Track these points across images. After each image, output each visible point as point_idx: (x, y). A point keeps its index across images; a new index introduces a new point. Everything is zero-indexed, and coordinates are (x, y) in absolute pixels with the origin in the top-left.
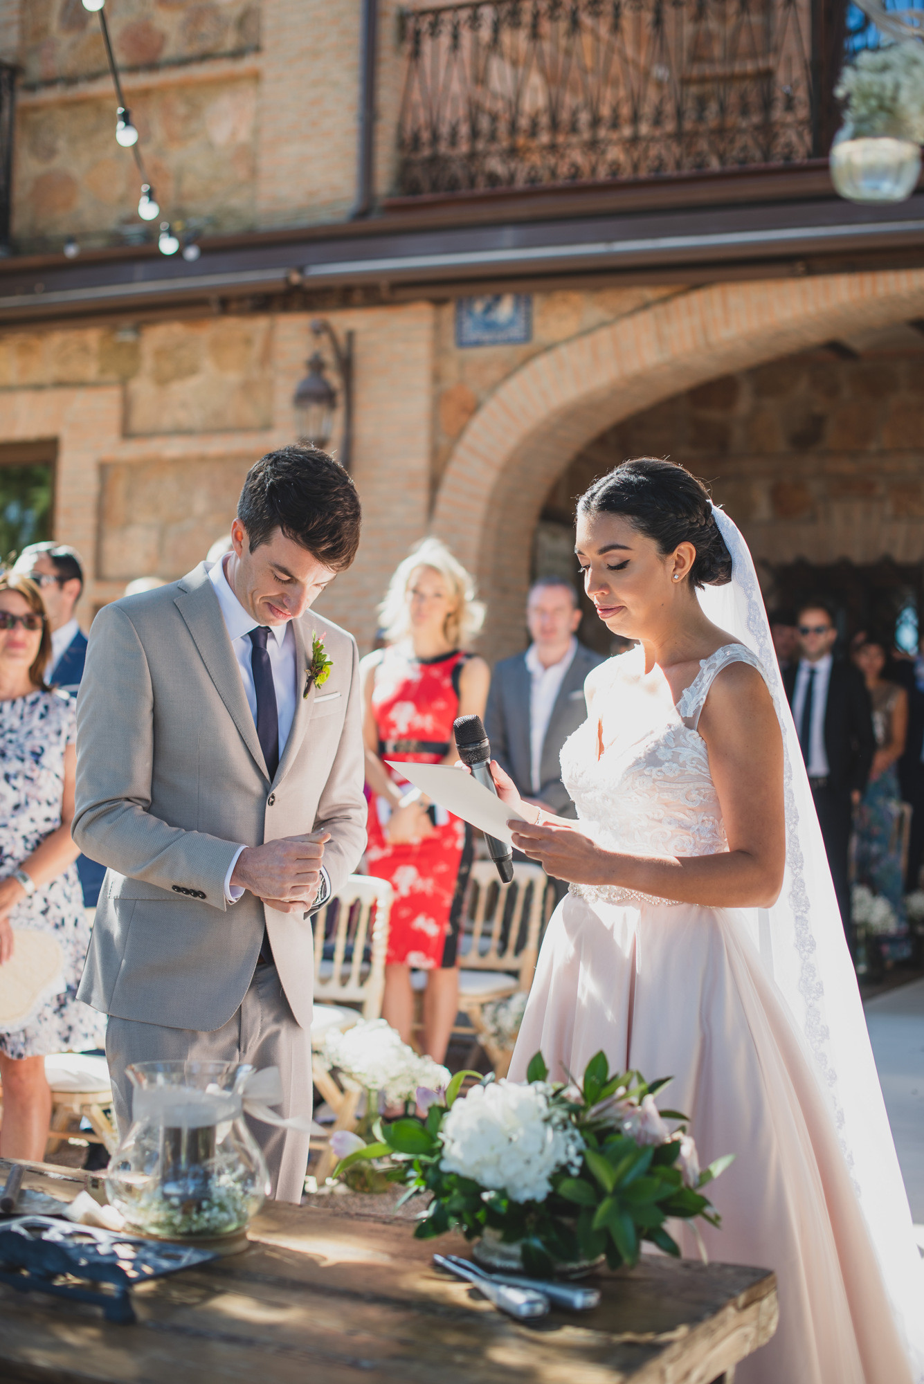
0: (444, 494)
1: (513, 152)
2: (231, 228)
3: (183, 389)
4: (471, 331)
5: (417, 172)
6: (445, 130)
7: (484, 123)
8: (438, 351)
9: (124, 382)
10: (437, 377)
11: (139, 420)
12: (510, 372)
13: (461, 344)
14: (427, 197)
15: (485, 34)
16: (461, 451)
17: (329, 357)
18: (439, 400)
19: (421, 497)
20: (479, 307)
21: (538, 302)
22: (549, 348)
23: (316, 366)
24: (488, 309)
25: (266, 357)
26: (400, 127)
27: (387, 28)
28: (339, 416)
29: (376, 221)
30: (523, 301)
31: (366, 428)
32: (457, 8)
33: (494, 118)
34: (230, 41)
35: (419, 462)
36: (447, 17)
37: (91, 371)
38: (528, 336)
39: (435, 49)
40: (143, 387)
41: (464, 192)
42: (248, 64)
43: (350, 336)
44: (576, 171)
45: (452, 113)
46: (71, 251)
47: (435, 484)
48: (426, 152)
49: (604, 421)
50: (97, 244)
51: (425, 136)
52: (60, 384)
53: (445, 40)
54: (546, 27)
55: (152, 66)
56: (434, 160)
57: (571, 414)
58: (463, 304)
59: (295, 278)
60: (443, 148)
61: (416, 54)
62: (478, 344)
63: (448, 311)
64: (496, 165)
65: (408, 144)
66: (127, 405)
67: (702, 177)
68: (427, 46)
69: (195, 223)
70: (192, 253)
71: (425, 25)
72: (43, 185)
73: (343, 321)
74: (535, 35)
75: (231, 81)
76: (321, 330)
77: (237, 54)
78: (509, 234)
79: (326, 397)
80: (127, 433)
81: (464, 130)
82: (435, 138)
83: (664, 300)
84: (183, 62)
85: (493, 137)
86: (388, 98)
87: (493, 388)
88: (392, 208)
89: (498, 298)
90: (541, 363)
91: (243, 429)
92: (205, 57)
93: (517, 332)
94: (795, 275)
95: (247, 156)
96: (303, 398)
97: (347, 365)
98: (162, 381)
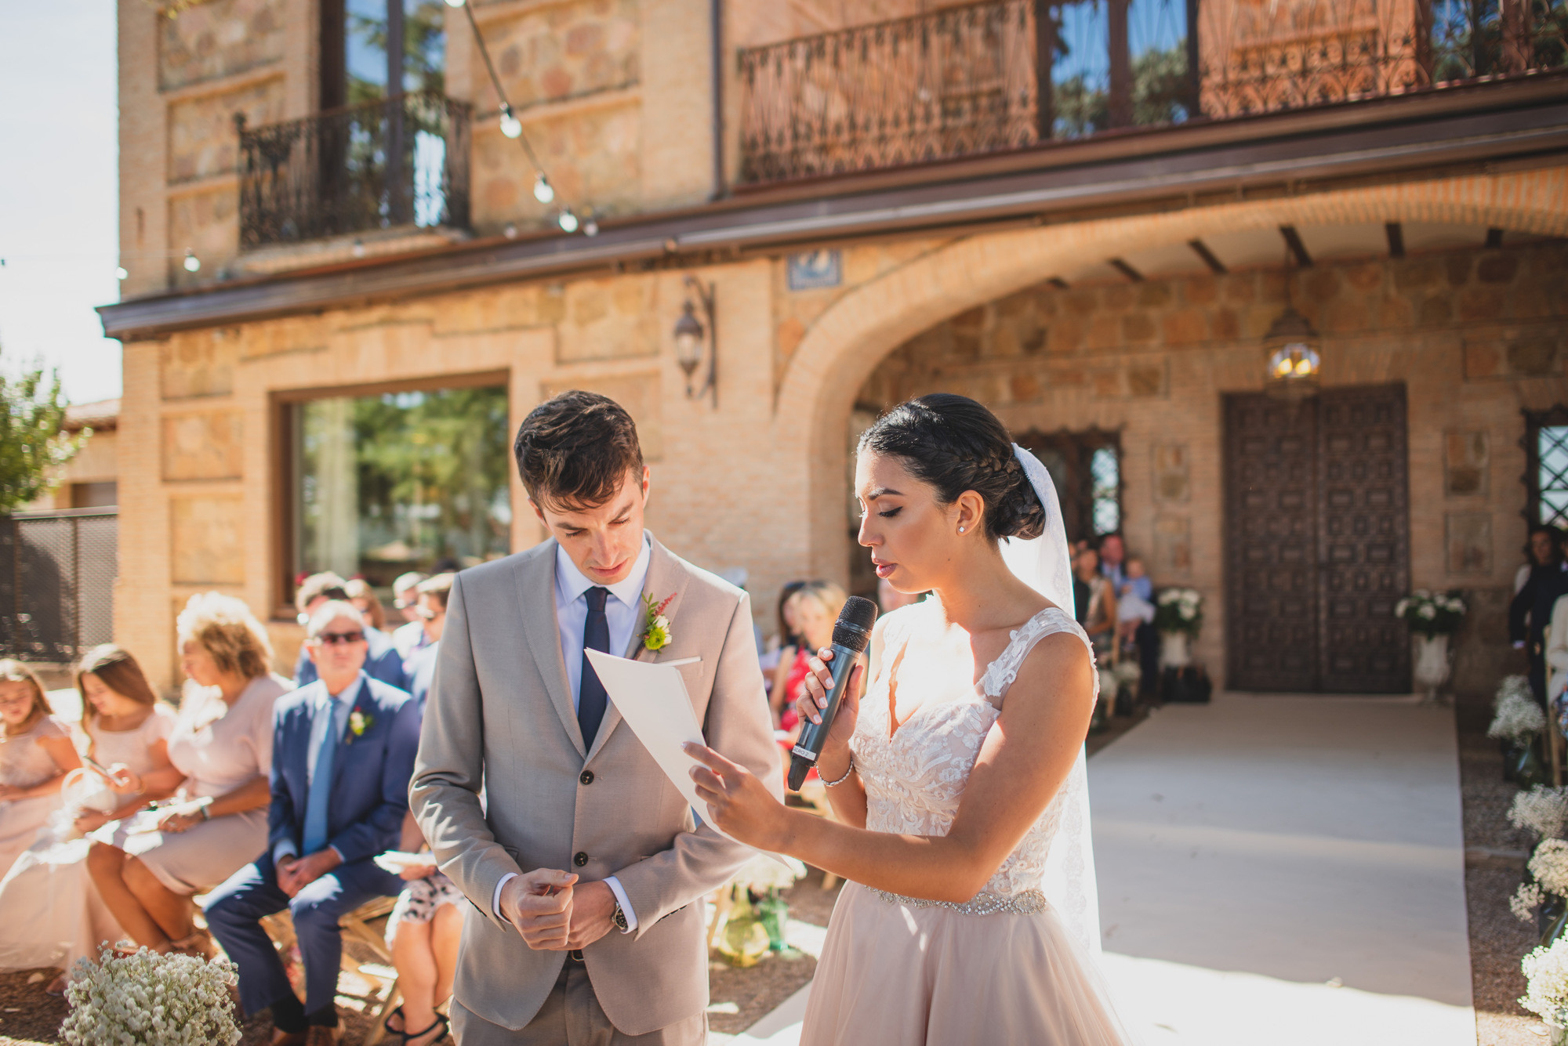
0: (785, 397)
1: (823, 149)
2: (625, 212)
3: (598, 328)
4: (799, 278)
5: (756, 167)
6: (774, 134)
7: (802, 129)
8: (776, 295)
9: (554, 324)
10: (775, 312)
11: (568, 351)
12: (828, 306)
13: (792, 287)
14: (763, 182)
15: (800, 63)
16: (795, 366)
17: (697, 302)
18: (778, 329)
19: (767, 399)
20: (803, 261)
21: (847, 256)
22: (854, 289)
23: (689, 308)
24: (811, 261)
25: (654, 303)
26: (742, 134)
27: (730, 64)
28: (706, 344)
29: (728, 202)
30: (835, 255)
31: (728, 351)
32: (778, 45)
33: (809, 126)
34: (619, 77)
35: (765, 374)
36: (772, 54)
37: (531, 317)
38: (839, 280)
39: (765, 76)
40: (568, 328)
41: (789, 177)
42: (632, 93)
43: (713, 287)
44: (869, 160)
45: (779, 122)
46: (511, 233)
47: (777, 389)
48: (761, 151)
49: (896, 340)
50: (531, 228)
51: (760, 139)
52: (512, 328)
53: (771, 68)
54: (844, 57)
55: (563, 97)
56: (768, 158)
57: (873, 336)
58: (792, 260)
59: (671, 246)
60: (774, 148)
61: (751, 81)
62: (803, 287)
63: (782, 265)
64: (811, 159)
65: (748, 146)
66: (558, 342)
67: (962, 159)
68: (759, 75)
69: (599, 209)
70: (591, 229)
71: (757, 57)
72: (493, 188)
73: (709, 275)
74: (836, 63)
75: (619, 108)
76: (691, 282)
77: (624, 86)
78: (823, 207)
79: (697, 331)
80: (559, 361)
81: (788, 134)
82: (767, 140)
83: (937, 250)
84: (585, 94)
85: (808, 137)
86: (732, 113)
87: (816, 319)
88: (740, 192)
89: (816, 254)
90: (851, 301)
91: (639, 355)
92: (602, 90)
93: (832, 277)
94: (1034, 226)
95: (634, 161)
96: (680, 331)
97: (710, 307)
98: (581, 323)
